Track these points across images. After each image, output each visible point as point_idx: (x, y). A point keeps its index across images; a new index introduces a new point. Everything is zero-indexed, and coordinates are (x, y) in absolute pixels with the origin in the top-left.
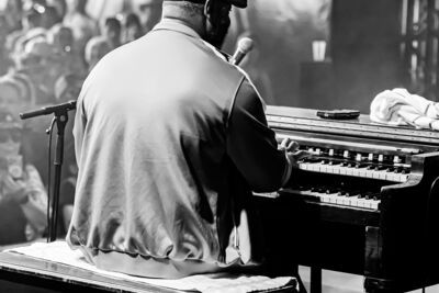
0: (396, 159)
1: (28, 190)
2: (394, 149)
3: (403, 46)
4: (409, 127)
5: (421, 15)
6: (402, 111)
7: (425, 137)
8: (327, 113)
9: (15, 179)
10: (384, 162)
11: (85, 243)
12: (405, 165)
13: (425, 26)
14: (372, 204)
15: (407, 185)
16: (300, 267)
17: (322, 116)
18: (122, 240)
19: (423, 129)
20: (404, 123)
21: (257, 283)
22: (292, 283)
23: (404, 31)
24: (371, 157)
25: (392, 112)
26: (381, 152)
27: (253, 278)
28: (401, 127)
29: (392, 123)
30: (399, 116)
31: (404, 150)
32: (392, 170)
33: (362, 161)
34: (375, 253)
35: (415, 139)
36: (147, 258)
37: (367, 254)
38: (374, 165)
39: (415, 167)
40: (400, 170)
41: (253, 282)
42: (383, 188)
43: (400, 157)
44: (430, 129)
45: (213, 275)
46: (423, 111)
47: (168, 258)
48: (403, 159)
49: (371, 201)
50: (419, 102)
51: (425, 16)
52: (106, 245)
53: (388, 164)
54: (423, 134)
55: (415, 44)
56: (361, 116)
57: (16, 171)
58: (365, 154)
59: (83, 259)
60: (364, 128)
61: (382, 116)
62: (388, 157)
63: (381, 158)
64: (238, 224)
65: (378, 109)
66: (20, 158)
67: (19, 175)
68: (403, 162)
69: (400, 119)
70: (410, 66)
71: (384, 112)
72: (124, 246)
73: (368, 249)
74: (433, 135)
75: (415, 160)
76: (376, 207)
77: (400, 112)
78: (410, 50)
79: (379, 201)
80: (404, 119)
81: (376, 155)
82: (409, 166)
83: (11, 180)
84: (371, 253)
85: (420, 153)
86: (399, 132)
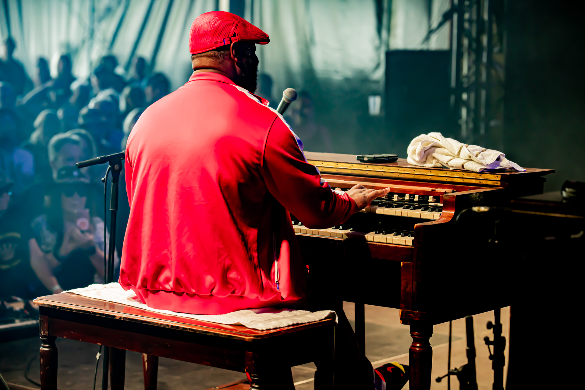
0: (431, 199)
1: (96, 240)
2: (429, 189)
3: (453, 98)
4: (444, 168)
5: (469, 68)
6: (437, 154)
7: (458, 177)
8: (367, 157)
9: (83, 232)
10: (419, 201)
11: (135, 285)
12: (439, 204)
13: (473, 79)
14: (407, 241)
15: (440, 222)
16: (344, 303)
17: (361, 160)
18: (167, 280)
19: (456, 170)
20: (439, 165)
21: (300, 316)
22: (332, 316)
23: (453, 83)
24: (407, 197)
25: (427, 154)
26: (417, 192)
27: (294, 312)
28: (435, 168)
29: (428, 165)
30: (434, 158)
31: (438, 190)
32: (426, 209)
33: (399, 201)
34: (410, 286)
35: (449, 180)
36: (192, 296)
37: (402, 288)
38: (411, 204)
39: (448, 205)
40: (434, 209)
41: (295, 316)
42: (416, 225)
43: (434, 197)
44: (462, 169)
45: (257, 310)
46: (456, 153)
47: (212, 295)
48: (438, 198)
49: (407, 238)
50: (452, 144)
51: (473, 69)
52: (152, 286)
53: (423, 204)
54: (456, 174)
55: (465, 96)
56: (399, 160)
57: (83, 224)
58: (402, 194)
59: (135, 298)
60: (401, 170)
61: (417, 159)
62: (423, 197)
63: (416, 198)
64: (278, 257)
65: (414, 152)
66: (87, 211)
67: (86, 227)
68: (437, 201)
69: (434, 161)
70: (460, 117)
71: (419, 154)
72: (170, 286)
73: (403, 283)
74: (465, 175)
75: (447, 198)
76: (410, 244)
77: (434, 155)
78: (460, 103)
79: (413, 238)
80: (438, 161)
81: (412, 195)
82: (442, 205)
83: (78, 232)
84: (406, 287)
85: (453, 192)
86: (434, 173)
